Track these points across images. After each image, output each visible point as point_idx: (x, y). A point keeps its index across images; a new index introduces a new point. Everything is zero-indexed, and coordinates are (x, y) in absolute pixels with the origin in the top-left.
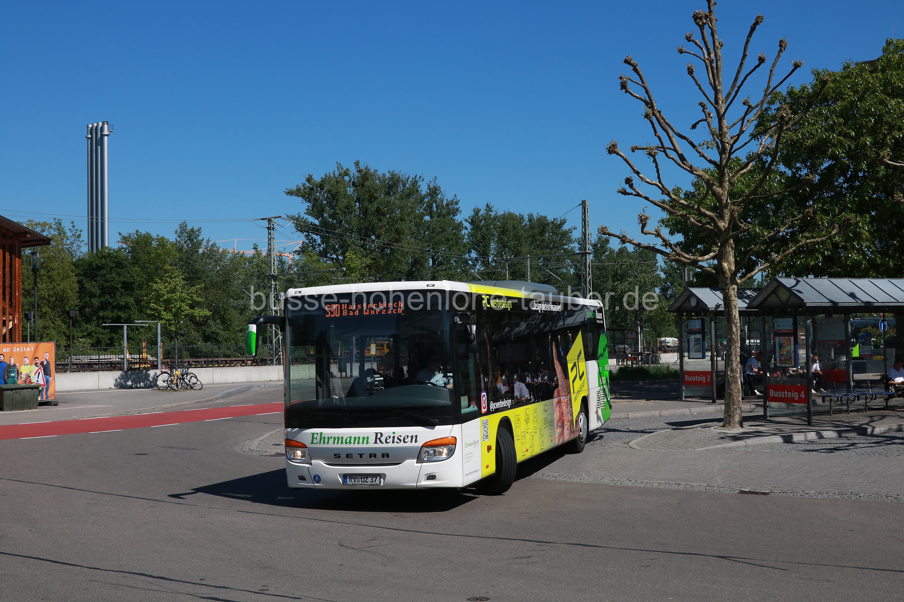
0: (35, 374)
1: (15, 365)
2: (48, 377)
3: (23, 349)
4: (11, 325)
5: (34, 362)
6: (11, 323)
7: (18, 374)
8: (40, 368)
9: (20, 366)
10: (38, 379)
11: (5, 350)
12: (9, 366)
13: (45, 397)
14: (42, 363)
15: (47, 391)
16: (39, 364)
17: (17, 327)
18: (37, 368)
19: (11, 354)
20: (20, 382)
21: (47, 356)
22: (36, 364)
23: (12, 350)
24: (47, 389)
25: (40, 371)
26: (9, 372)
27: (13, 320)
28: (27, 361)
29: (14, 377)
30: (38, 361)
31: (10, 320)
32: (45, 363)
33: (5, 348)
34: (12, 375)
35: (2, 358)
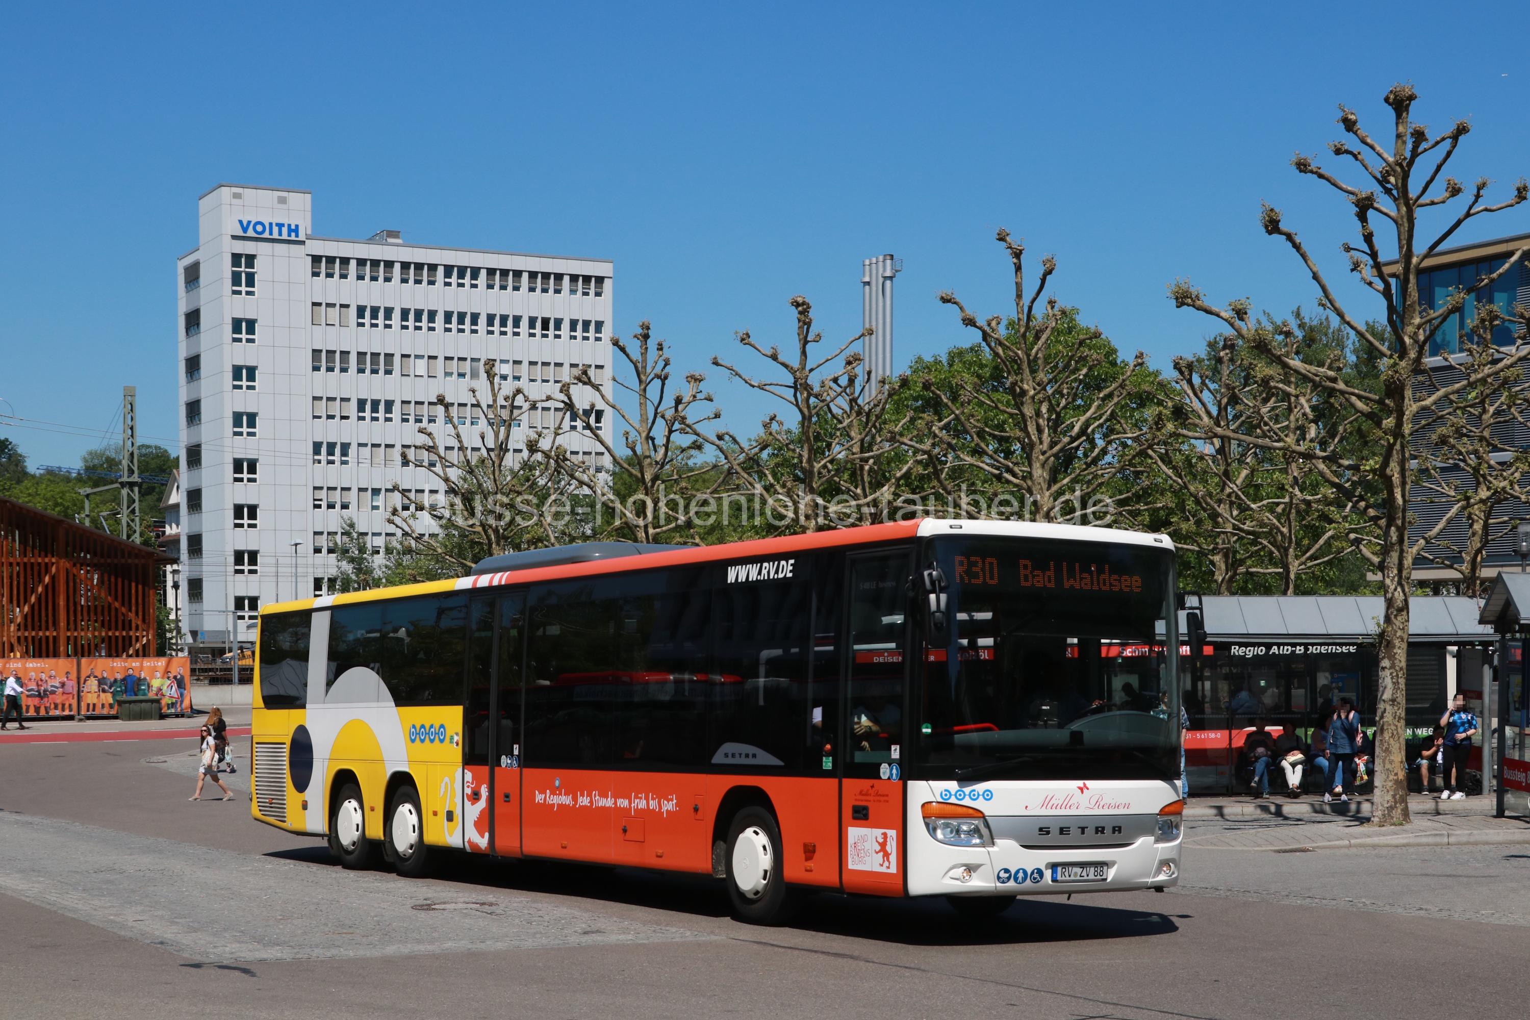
0: (168, 687)
1: (145, 679)
2: (183, 690)
5: (167, 676)
6: (145, 639)
7: (148, 686)
8: (173, 682)
9: (151, 679)
10: (170, 692)
12: (139, 679)
13: (179, 709)
15: (181, 704)
16: (172, 678)
18: (169, 682)
19: (142, 669)
20: (151, 695)
21: (180, 671)
22: (168, 678)
23: (144, 664)
24: (182, 702)
25: (172, 684)
26: (139, 685)
27: (147, 636)
28: (158, 675)
29: (144, 690)
30: (171, 675)
32: (179, 677)
33: (135, 663)
34: (143, 688)
35: (131, 672)
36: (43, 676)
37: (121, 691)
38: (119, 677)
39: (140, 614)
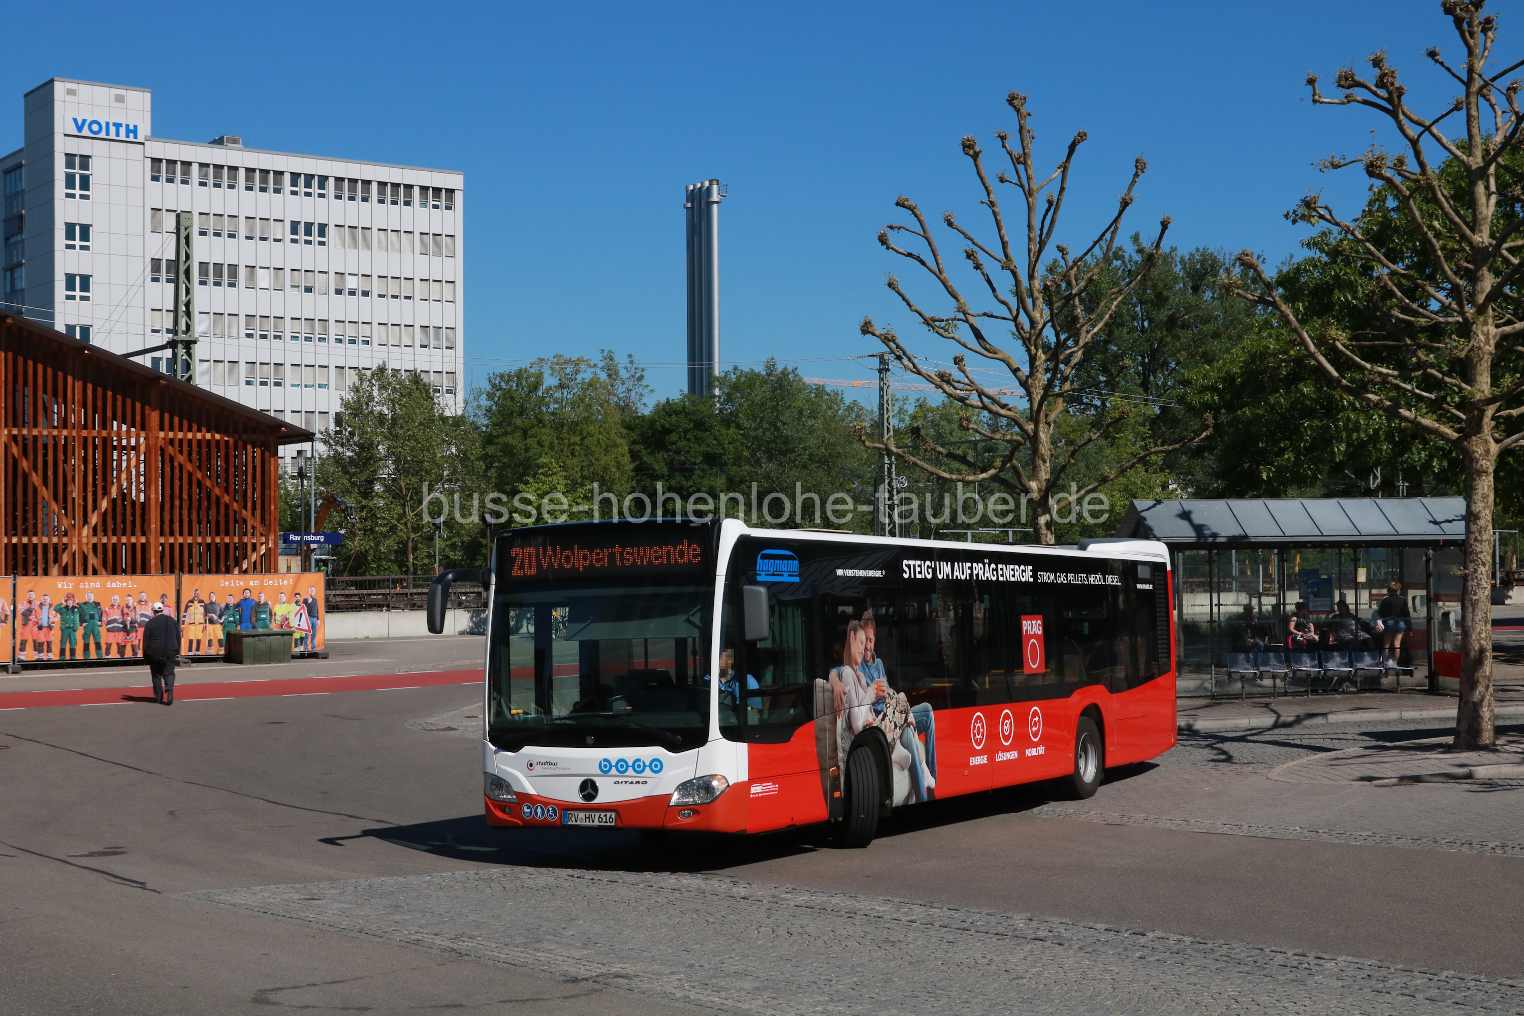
0: (296, 615)
1: (266, 604)
2: (315, 619)
3: (278, 582)
4: (263, 549)
5: (294, 600)
6: (264, 547)
7: (271, 615)
8: (303, 608)
9: (274, 605)
10: (299, 622)
11: (251, 583)
12: (258, 604)
13: (310, 647)
14: (305, 601)
15: (313, 639)
16: (300, 603)
17: (272, 552)
18: (298, 608)
19: (262, 588)
20: (274, 627)
21: (313, 591)
22: (297, 602)
23: (262, 583)
24: (313, 636)
25: (302, 611)
26: (257, 613)
27: (267, 543)
28: (284, 598)
29: (264, 619)
30: (301, 599)
31: (262, 544)
32: (310, 601)
33: (253, 581)
34: (263, 616)
35: (248, 594)
36: (131, 601)
37: (234, 622)
38: (232, 601)
39: (258, 512)
